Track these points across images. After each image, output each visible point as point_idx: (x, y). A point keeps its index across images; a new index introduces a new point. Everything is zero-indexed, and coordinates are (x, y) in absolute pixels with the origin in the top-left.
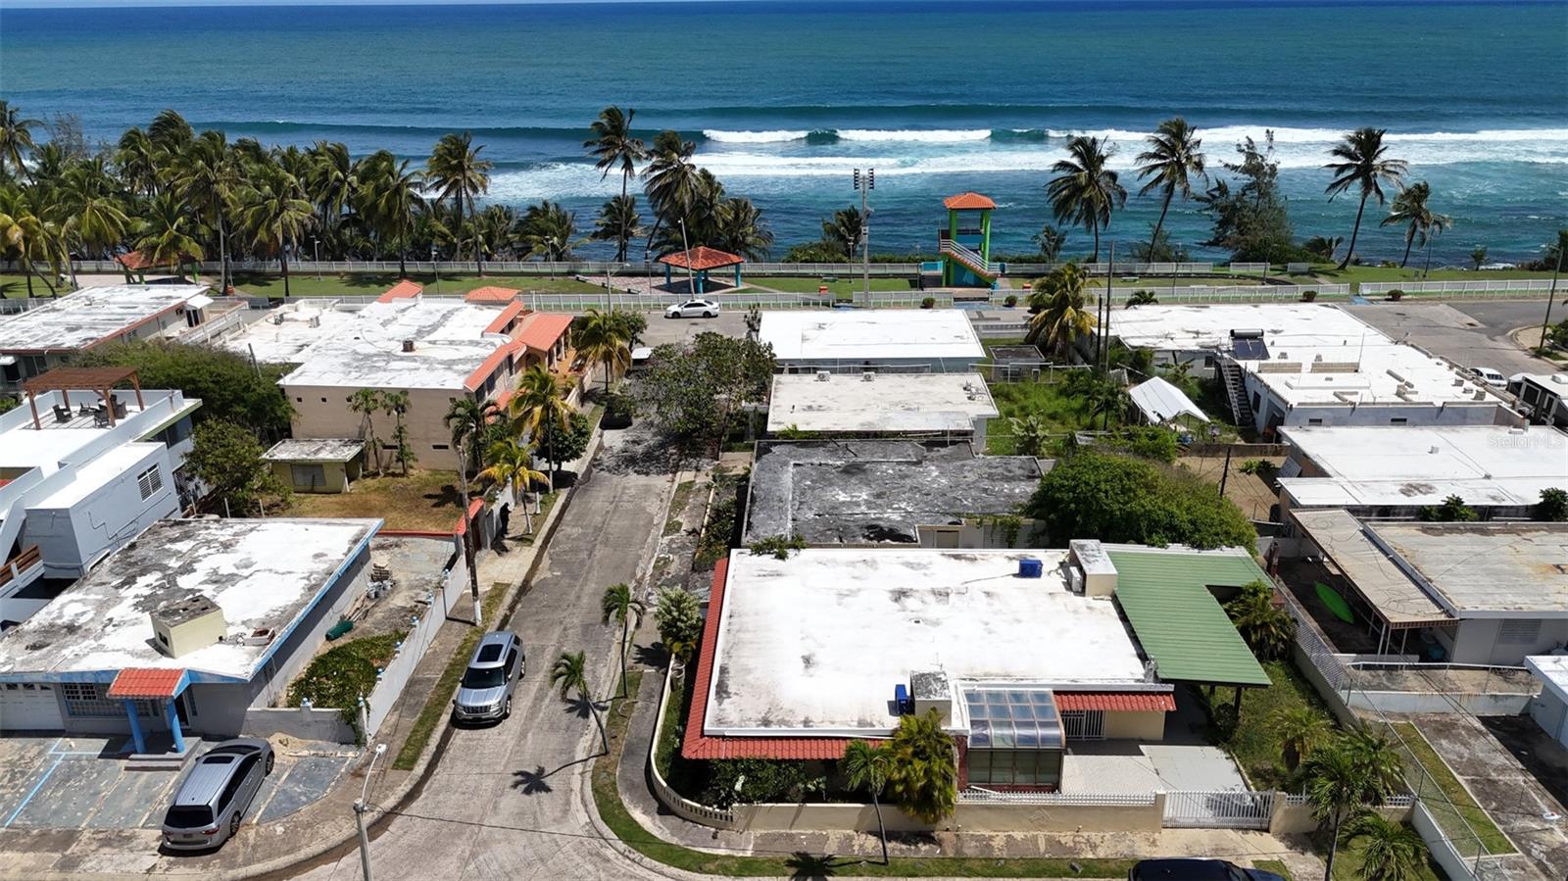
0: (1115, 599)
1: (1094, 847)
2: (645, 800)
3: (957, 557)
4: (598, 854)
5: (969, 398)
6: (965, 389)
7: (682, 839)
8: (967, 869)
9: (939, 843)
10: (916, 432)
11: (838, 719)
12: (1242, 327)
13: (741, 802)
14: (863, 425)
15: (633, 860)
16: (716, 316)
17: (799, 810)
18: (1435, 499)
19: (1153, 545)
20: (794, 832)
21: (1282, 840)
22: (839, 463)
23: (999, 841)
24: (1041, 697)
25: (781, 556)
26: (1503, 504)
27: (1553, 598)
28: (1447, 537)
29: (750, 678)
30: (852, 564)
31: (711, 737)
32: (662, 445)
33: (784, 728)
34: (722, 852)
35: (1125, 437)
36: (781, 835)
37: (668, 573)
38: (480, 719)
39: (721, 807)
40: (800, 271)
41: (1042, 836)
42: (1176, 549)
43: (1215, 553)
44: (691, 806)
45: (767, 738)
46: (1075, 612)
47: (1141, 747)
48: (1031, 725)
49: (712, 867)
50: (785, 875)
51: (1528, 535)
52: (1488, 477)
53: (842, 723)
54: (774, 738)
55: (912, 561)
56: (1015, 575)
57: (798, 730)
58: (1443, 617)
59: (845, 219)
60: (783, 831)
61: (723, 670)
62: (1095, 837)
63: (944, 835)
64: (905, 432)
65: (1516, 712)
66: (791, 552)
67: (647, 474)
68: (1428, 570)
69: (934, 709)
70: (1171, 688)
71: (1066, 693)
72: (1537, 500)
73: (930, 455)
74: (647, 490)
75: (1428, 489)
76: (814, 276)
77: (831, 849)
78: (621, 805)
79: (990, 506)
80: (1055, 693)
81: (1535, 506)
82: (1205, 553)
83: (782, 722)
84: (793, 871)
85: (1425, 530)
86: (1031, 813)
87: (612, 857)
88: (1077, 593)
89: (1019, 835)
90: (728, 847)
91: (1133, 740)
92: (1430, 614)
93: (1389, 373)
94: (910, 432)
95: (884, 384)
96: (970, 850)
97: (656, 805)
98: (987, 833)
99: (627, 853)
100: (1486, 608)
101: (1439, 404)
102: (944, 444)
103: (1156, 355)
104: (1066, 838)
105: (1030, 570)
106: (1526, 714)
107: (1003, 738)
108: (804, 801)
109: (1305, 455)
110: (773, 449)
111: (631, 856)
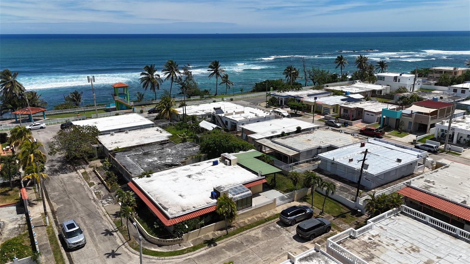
0: (238, 164)
1: (266, 215)
2: (152, 246)
3: (195, 165)
4: (150, 262)
5: (161, 132)
6: (157, 131)
7: (171, 249)
8: (245, 229)
9: (234, 226)
10: (154, 142)
11: (201, 204)
12: (216, 107)
13: (185, 233)
14: (137, 144)
15: (162, 259)
16: (45, 128)
17: (200, 230)
18: (279, 133)
19: (236, 152)
20: (199, 237)
21: (297, 201)
22: (140, 153)
23: (246, 221)
24: (241, 186)
25: (148, 176)
26: (291, 132)
27: (312, 145)
28: (287, 139)
29: (169, 203)
30: (169, 173)
31: (172, 219)
32: (63, 165)
33: (190, 210)
34: (185, 248)
35: (208, 134)
36: (196, 239)
37: (102, 195)
38: (80, 246)
39: (179, 237)
40: (64, 112)
41: (254, 217)
42: (241, 152)
43: (249, 151)
44: (170, 240)
45: (186, 214)
46: (232, 169)
47: (260, 194)
48: (244, 192)
49: (186, 252)
50: (206, 246)
51: (299, 136)
52: (284, 128)
53: (203, 205)
54: (188, 214)
55: (184, 169)
56: (212, 166)
57: (193, 210)
58: (298, 153)
59: (74, 95)
60: (196, 238)
61: (160, 204)
62: (265, 213)
63: (234, 225)
64: (151, 143)
65: (317, 168)
66: (150, 175)
67: (66, 173)
68: (289, 145)
69: (224, 194)
70: (264, 177)
71: (246, 184)
72: (296, 130)
73: (164, 146)
74: (71, 177)
75: (276, 132)
76: (69, 113)
77: (211, 237)
78: (146, 249)
79: (191, 154)
80: (243, 185)
81: (296, 131)
82: (247, 152)
83: (188, 209)
84: (207, 244)
85: (282, 139)
86: (251, 212)
87: (155, 261)
88: (229, 165)
89: (250, 219)
90: (185, 246)
91: (257, 193)
92: (296, 153)
93: (250, 112)
94: (153, 143)
95: (132, 133)
96: (242, 225)
97: (157, 246)
98: (243, 221)
99: (159, 258)
100: (303, 149)
101: (265, 116)
102: (165, 143)
103: (197, 117)
104: (259, 215)
105: (215, 163)
106: (318, 168)
107: (239, 197)
108: (201, 227)
109: (248, 130)
110: (117, 154)
111: (161, 258)
